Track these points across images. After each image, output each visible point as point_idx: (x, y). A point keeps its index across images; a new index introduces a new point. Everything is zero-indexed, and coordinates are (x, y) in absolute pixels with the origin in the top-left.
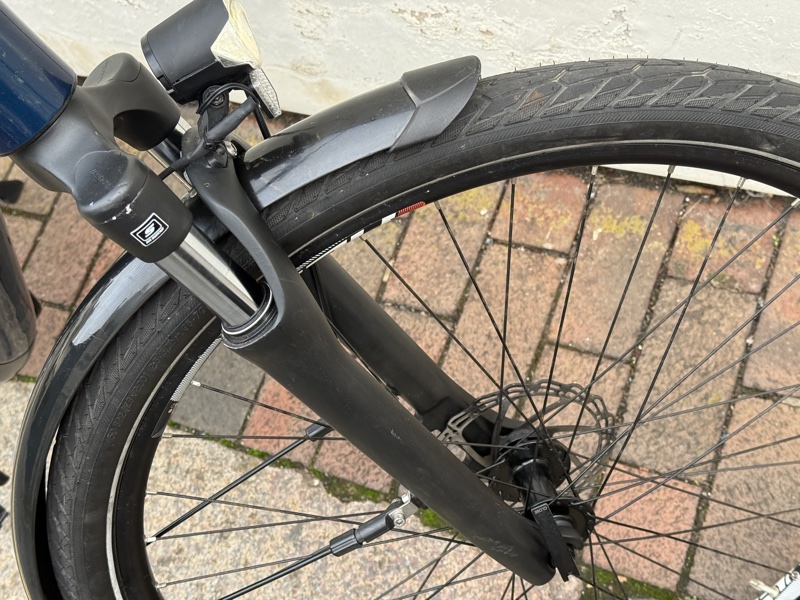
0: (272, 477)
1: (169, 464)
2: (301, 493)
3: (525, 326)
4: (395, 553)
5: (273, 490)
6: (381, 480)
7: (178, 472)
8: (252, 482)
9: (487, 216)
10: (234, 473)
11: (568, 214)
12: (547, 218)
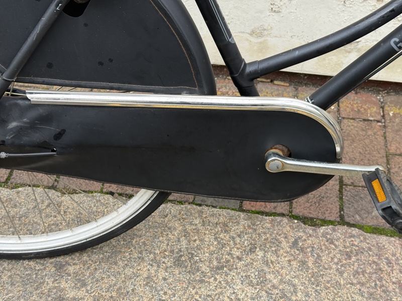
0: (270, 221)
1: (203, 221)
2: (290, 226)
3: (376, 149)
4: (357, 246)
5: (273, 226)
6: (333, 215)
7: (211, 224)
8: (258, 225)
9: (335, 109)
10: (246, 222)
11: (374, 108)
12: (365, 109)
